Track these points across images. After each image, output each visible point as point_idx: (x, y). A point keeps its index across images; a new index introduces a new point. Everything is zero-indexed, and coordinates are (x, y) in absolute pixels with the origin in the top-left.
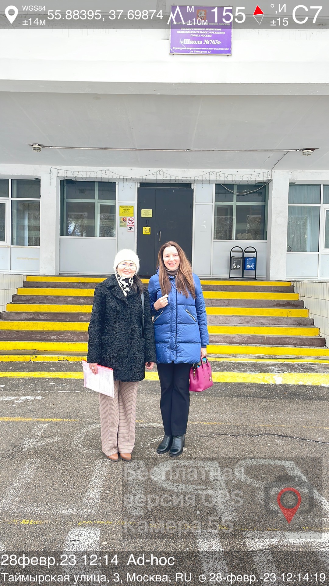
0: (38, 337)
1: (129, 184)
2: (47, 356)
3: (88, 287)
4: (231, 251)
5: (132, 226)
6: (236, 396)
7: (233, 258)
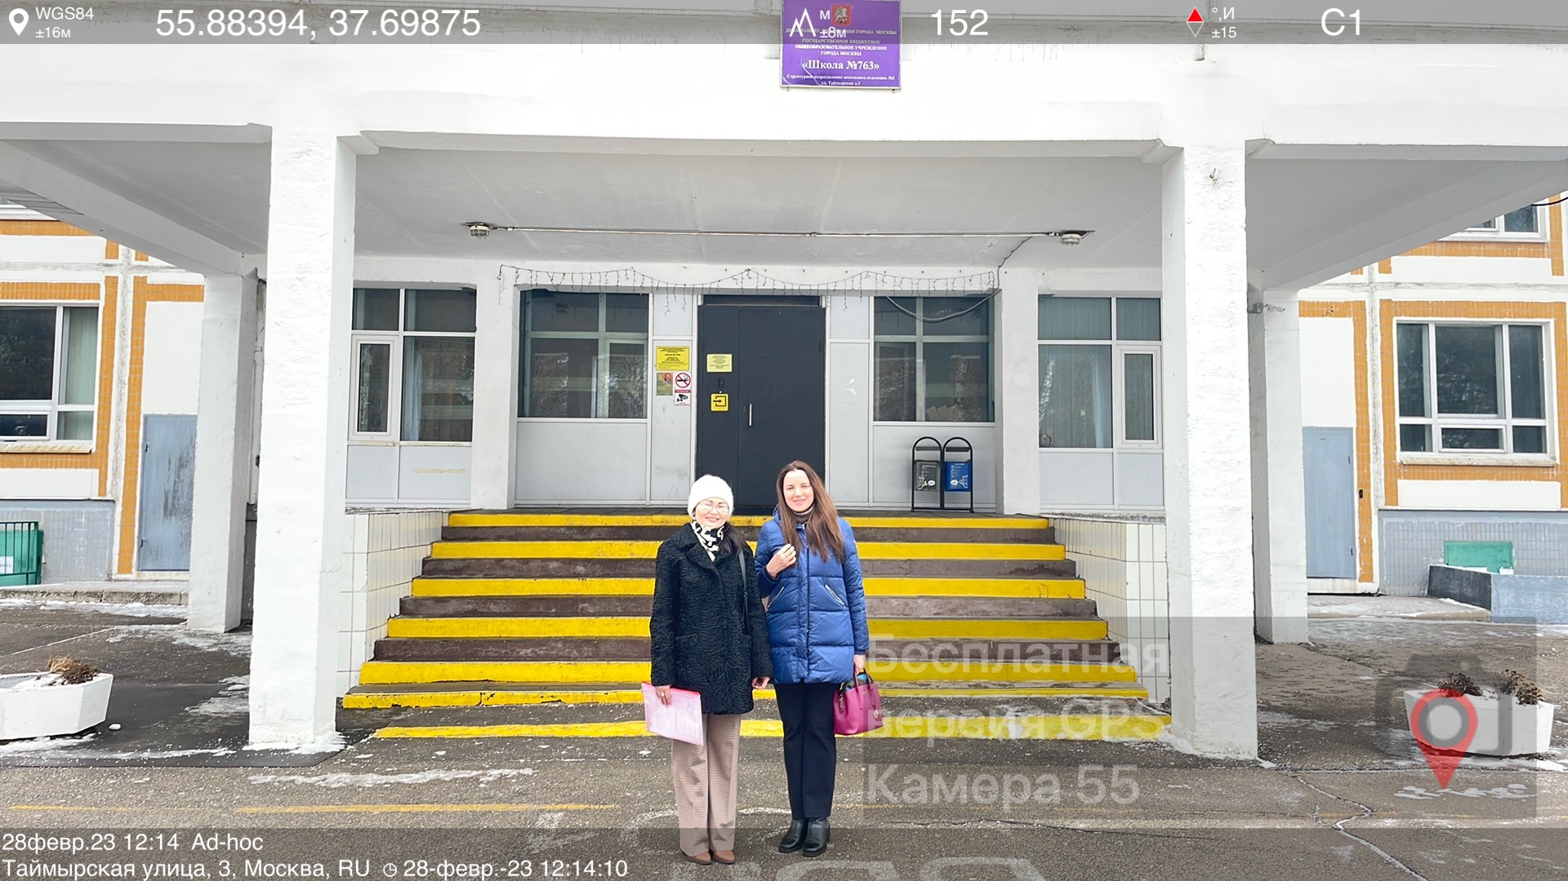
0: (490, 652)
1: (680, 297)
2: (516, 693)
3: (591, 537)
4: (915, 447)
5: (685, 391)
6: (926, 762)
7: (918, 463)
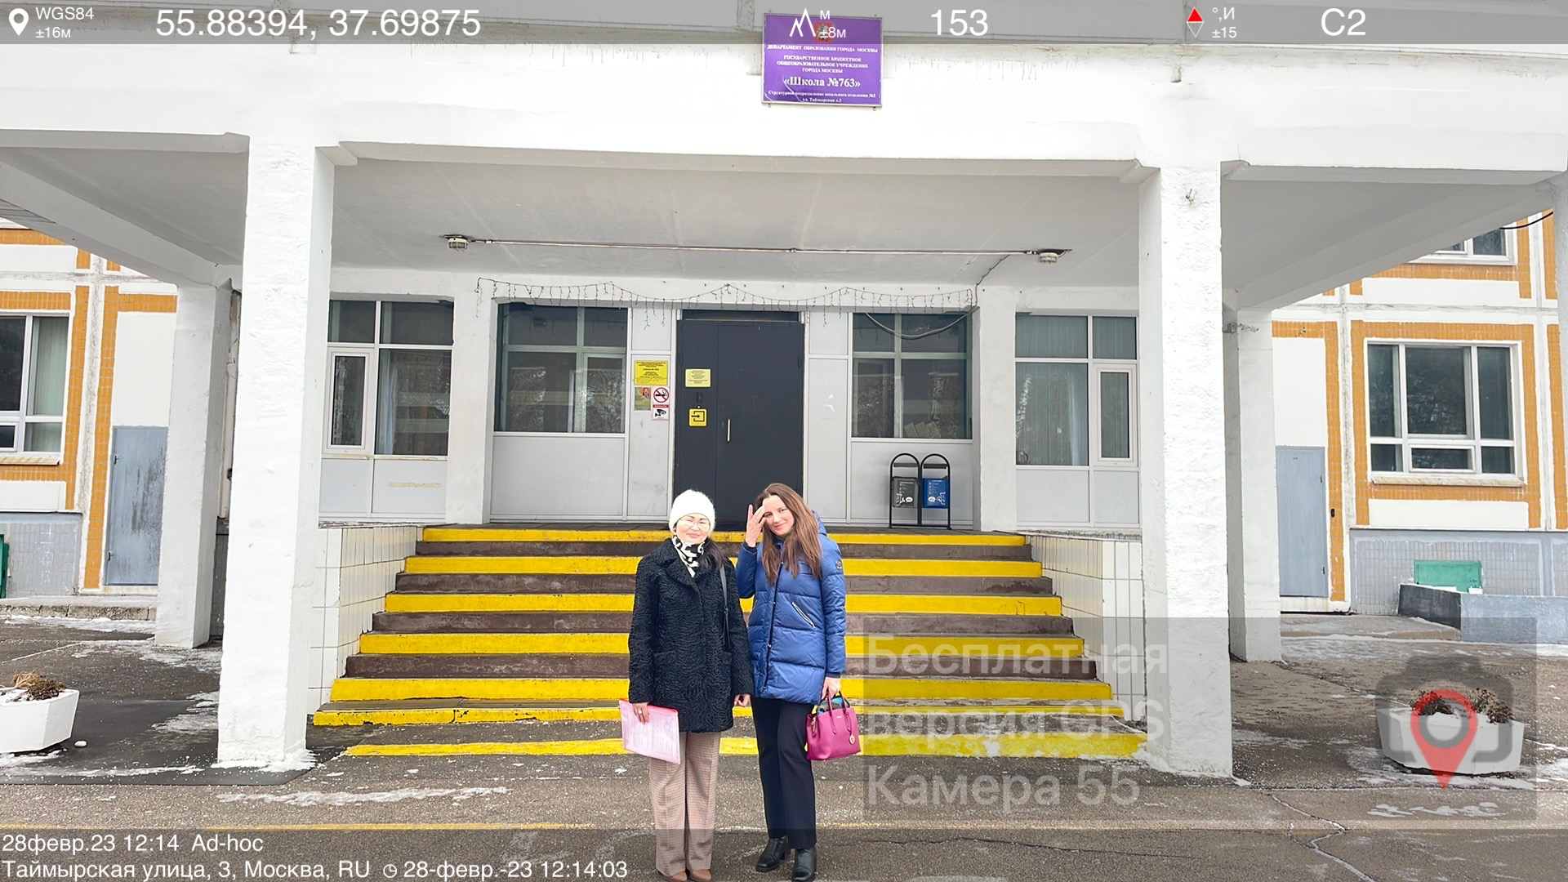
0: (464, 668)
1: (659, 312)
2: (489, 710)
3: (567, 553)
4: (893, 464)
5: (663, 406)
7: (896, 480)
